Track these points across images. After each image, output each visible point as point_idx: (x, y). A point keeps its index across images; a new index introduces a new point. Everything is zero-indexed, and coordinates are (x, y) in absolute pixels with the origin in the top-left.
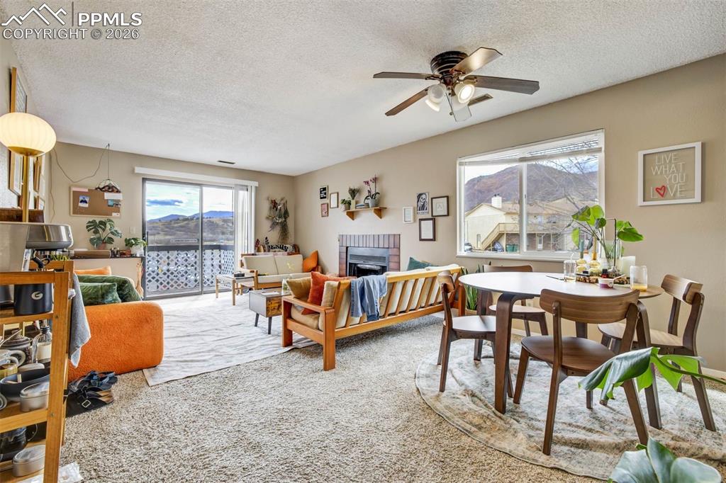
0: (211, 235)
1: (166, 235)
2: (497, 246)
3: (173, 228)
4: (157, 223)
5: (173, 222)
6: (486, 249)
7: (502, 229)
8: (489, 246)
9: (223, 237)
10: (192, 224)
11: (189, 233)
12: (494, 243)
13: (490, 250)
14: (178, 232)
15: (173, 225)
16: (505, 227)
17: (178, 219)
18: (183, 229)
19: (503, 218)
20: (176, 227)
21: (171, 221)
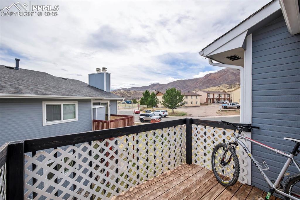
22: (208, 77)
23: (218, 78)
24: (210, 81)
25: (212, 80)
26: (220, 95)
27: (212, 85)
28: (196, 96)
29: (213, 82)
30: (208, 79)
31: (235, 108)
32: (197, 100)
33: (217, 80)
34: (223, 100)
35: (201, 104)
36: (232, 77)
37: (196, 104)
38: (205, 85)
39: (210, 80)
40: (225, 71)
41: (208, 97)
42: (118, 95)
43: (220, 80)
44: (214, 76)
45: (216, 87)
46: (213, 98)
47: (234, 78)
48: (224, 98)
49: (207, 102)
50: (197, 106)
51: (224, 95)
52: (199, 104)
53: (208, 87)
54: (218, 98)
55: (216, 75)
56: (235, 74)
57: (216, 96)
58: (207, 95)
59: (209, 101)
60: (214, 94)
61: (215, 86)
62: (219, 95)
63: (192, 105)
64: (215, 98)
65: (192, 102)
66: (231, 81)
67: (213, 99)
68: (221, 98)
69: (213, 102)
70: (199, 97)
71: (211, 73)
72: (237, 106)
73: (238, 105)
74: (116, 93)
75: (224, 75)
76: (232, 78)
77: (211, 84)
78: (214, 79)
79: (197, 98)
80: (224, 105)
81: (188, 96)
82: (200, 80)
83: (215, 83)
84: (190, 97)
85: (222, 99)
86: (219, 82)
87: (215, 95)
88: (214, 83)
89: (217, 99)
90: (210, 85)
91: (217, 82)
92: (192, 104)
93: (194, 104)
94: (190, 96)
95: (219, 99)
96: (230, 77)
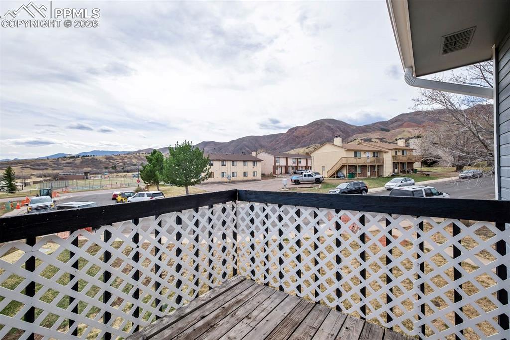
0: (95, 170)
1: (54, 170)
2: (340, 174)
3: (61, 164)
4: (45, 160)
5: (60, 159)
6: (331, 177)
7: (344, 161)
8: (334, 175)
9: (107, 170)
10: (78, 161)
11: (75, 168)
12: (337, 172)
13: (334, 178)
14: (65, 167)
15: (60, 162)
16: (347, 160)
17: (65, 157)
18: (70, 165)
19: (343, 153)
20: (64, 163)
21: (58, 159)
22: (293, 132)
23: (308, 135)
24: (297, 139)
25: (299, 137)
26: (299, 160)
27: (299, 146)
28: (254, 162)
29: (300, 141)
30: (294, 136)
31: (313, 183)
32: (255, 169)
33: (307, 137)
34: (304, 168)
35: (263, 175)
36: (327, 133)
37: (254, 176)
38: (289, 145)
39: (297, 137)
40: (318, 125)
41: (277, 164)
42: (133, 160)
43: (311, 138)
44: (303, 131)
45: (305, 148)
46: (285, 164)
47: (331, 136)
48: (305, 165)
49: (274, 172)
50: (255, 180)
51: (305, 160)
52: (259, 177)
53: (293, 148)
54: (295, 165)
55: (306, 129)
56: (332, 129)
57: (291, 162)
58: (275, 159)
59: (278, 171)
60: (287, 158)
61: (302, 147)
62: (297, 160)
63: (245, 178)
64: (289, 165)
65: (244, 173)
66: (326, 139)
67: (286, 167)
68: (299, 164)
69: (287, 173)
70: (258, 163)
71: (297, 127)
72: (316, 179)
73: (318, 177)
74: (129, 158)
75: (317, 130)
76: (328, 135)
77: (298, 143)
78: (303, 136)
79: (256, 165)
80: (295, 177)
81: (237, 162)
82: (282, 137)
83: (304, 142)
84: (242, 163)
85: (302, 167)
86: (310, 140)
87: (289, 159)
88: (302, 143)
89: (293, 167)
90: (296, 145)
91: (307, 141)
92: (244, 176)
93: (250, 177)
94: (240, 160)
95: (297, 167)
96: (326, 134)
